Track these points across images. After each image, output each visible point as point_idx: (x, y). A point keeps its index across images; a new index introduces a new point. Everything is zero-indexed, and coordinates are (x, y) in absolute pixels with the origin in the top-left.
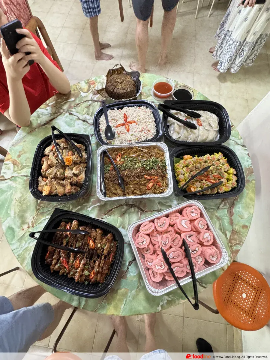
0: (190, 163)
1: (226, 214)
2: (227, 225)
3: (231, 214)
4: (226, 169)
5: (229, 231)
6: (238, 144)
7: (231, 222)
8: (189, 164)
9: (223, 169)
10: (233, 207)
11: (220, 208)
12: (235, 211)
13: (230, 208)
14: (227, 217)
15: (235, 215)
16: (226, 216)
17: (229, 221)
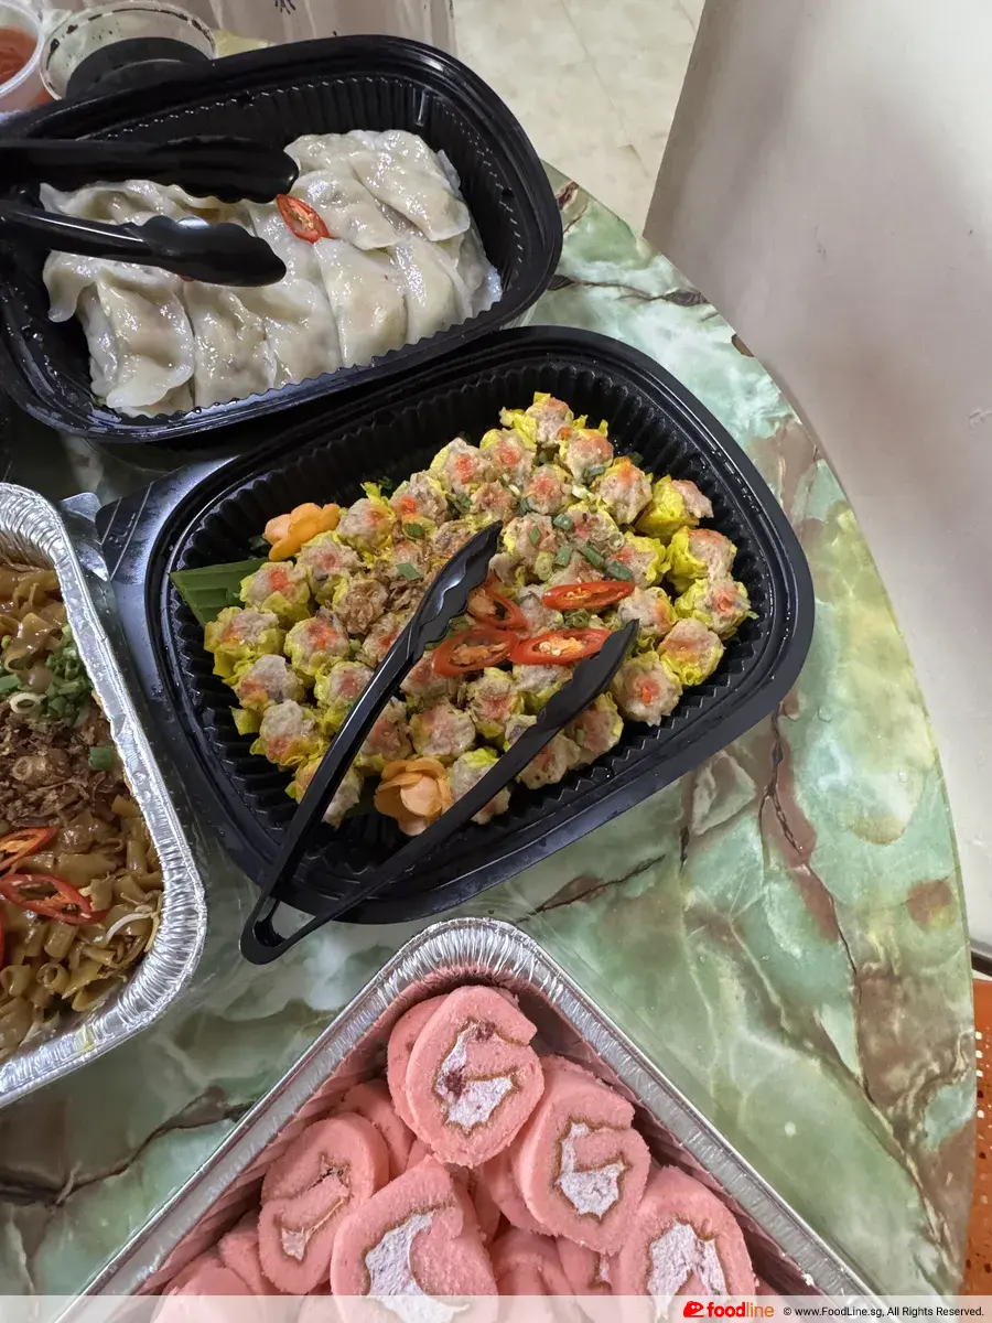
0: (334, 570)
1: (760, 857)
2: (797, 951)
3: (792, 838)
4: (627, 504)
5: (838, 1001)
6: (647, 298)
7: (823, 911)
8: (323, 579)
9: (603, 515)
10: (789, 776)
11: (698, 828)
12: (814, 800)
13: (771, 792)
14: (775, 887)
15: (823, 837)
16: (769, 877)
17: (801, 905)
